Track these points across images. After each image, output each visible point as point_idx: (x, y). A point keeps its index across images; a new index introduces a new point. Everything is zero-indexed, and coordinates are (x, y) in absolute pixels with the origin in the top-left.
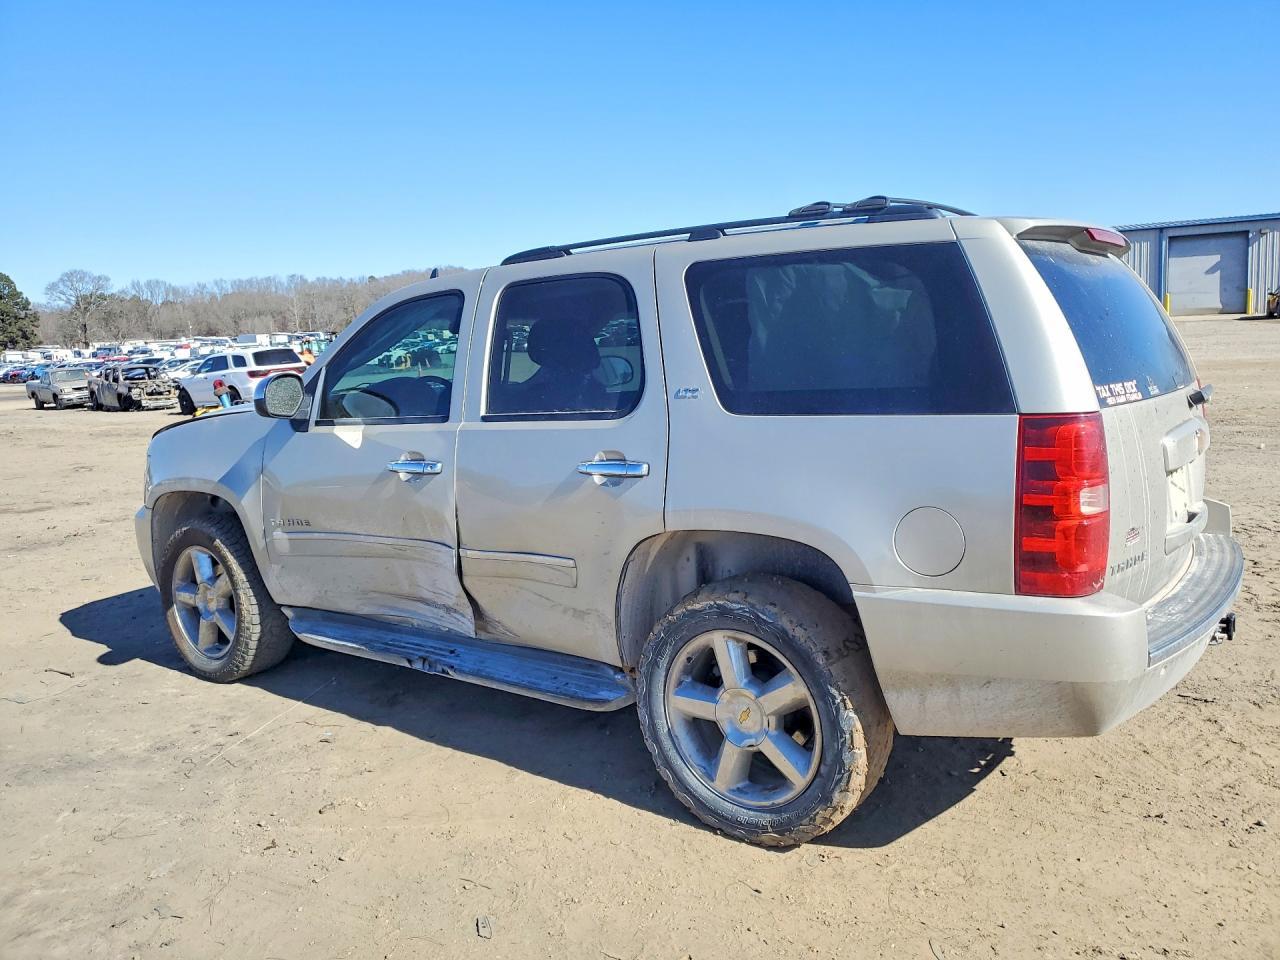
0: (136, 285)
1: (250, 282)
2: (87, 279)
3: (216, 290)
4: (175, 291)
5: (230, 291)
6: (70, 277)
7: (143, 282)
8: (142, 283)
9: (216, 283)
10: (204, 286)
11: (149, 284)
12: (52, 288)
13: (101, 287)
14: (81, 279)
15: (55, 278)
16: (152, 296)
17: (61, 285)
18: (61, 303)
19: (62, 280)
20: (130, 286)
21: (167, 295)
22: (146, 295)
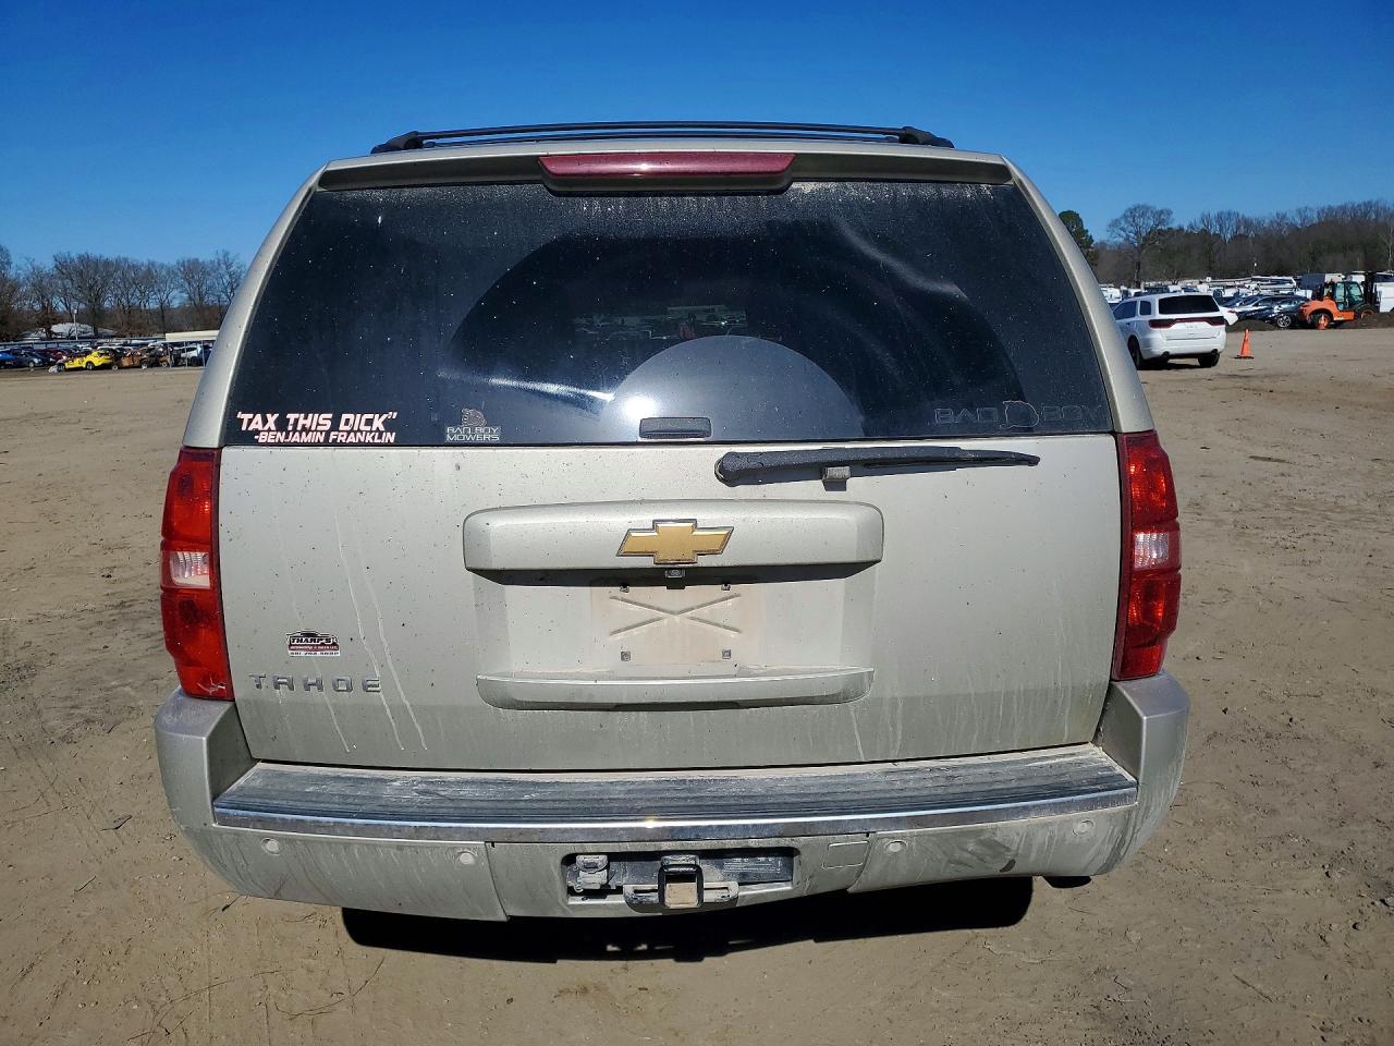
0: (1205, 218)
1: (1343, 209)
2: (1149, 214)
3: (1298, 221)
4: (1247, 223)
5: (1316, 221)
6: (1133, 214)
7: (1213, 213)
8: (1212, 215)
9: (1299, 212)
10: (1284, 217)
11: (1219, 217)
12: (1115, 224)
13: (1161, 222)
14: (1143, 215)
15: (1118, 214)
16: (1221, 230)
17: (1123, 222)
18: (1121, 240)
19: (1125, 217)
20: (1198, 221)
21: (1238, 228)
22: (1215, 229)
